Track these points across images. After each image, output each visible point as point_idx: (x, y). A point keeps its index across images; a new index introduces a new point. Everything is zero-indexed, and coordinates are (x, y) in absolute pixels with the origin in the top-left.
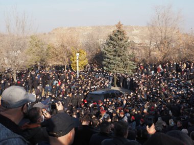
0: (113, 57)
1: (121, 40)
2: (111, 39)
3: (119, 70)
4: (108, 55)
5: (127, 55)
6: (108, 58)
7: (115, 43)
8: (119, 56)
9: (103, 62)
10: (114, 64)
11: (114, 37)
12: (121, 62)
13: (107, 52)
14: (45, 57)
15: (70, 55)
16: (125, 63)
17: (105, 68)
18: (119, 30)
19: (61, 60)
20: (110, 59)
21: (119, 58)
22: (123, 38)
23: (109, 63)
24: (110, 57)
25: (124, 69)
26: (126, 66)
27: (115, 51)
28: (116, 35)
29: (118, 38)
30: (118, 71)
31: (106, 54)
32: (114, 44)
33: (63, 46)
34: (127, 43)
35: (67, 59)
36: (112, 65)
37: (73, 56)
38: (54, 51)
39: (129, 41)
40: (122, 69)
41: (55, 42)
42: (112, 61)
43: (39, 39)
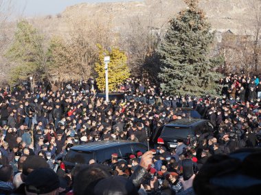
0: (178, 64)
1: (195, 30)
2: (176, 28)
3: (191, 91)
4: (169, 60)
5: (207, 59)
6: (168, 66)
7: (183, 36)
8: (191, 62)
9: (160, 75)
10: (181, 78)
11: (181, 23)
12: (195, 74)
13: (167, 55)
14: (45, 63)
15: (95, 60)
16: (203, 76)
17: (162, 85)
18: (191, 9)
19: (77, 70)
20: (173, 68)
21: (191, 67)
22: (200, 25)
23: (171, 76)
24: (173, 63)
25: (201, 89)
26: (205, 82)
27: (183, 52)
28: (184, 20)
29: (190, 26)
30: (189, 93)
31: (164, 58)
32: (181, 39)
33: (81, 42)
34: (207, 35)
35: (88, 69)
36: (176, 80)
37: (101, 64)
38: (62, 52)
39: (211, 31)
40: (197, 88)
41: (64, 34)
42: (177, 72)
43: (33, 29)
